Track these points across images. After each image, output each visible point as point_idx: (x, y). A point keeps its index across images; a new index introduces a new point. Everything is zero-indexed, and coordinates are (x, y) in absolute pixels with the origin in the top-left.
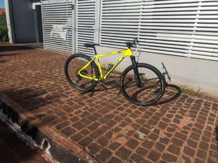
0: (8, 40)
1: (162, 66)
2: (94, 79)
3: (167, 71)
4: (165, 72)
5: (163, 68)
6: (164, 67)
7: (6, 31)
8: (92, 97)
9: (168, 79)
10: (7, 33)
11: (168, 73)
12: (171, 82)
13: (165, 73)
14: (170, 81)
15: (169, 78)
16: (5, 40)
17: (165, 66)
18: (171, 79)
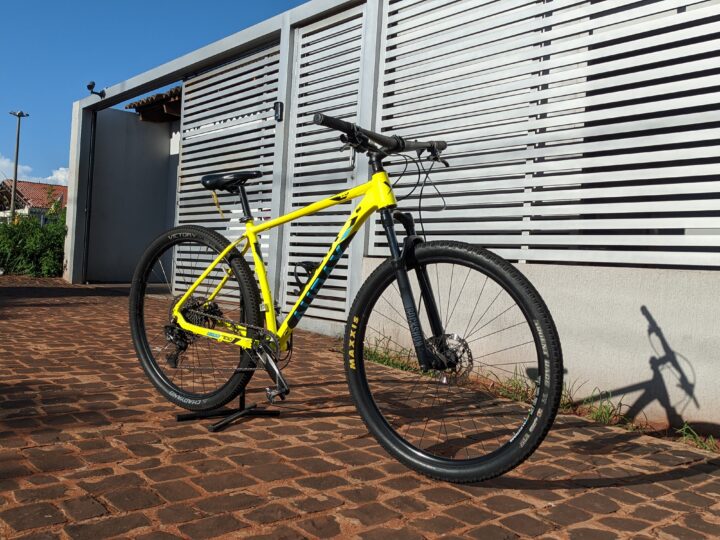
0: (60, 273)
1: (646, 324)
2: (237, 340)
3: (673, 347)
4: (661, 353)
5: (650, 332)
6: (654, 328)
7: (59, 237)
8: (219, 434)
9: (681, 393)
10: (61, 246)
11: (679, 359)
12: (697, 405)
13: (663, 361)
14: (692, 404)
15: (687, 386)
16: (49, 272)
17: (660, 324)
18: (696, 392)
